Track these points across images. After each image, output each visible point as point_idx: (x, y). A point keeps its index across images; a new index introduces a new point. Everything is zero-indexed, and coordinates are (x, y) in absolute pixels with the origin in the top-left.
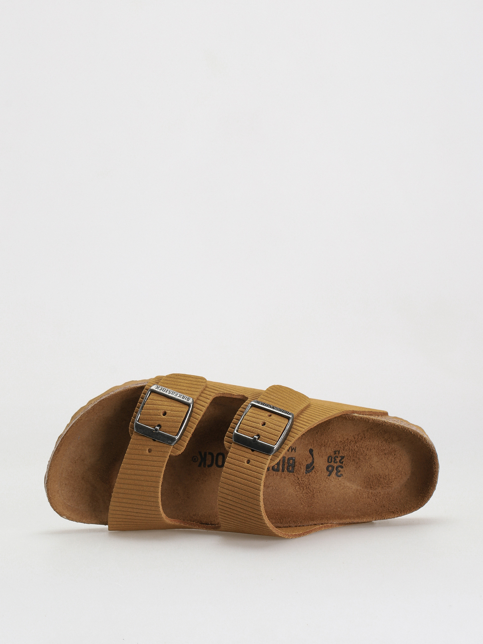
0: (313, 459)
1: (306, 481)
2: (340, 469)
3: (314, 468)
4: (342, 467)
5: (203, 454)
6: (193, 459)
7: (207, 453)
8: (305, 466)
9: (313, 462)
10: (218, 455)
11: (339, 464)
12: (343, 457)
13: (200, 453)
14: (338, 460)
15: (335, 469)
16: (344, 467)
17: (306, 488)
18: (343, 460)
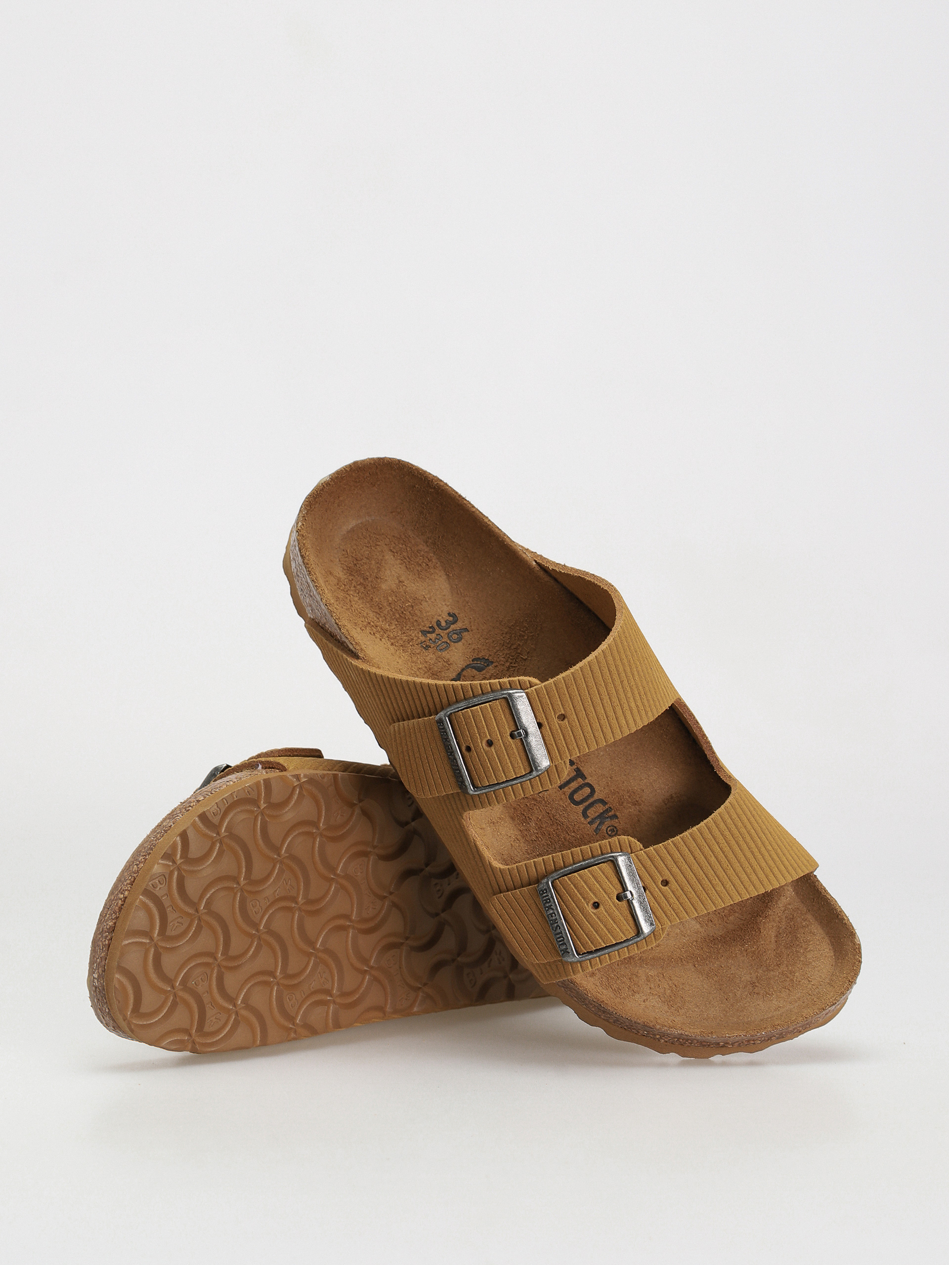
0: (463, 670)
1: (503, 654)
2: (443, 624)
3: (475, 659)
4: (438, 623)
5: (595, 826)
6: (614, 833)
7: (589, 820)
8: (482, 673)
9: (468, 666)
10: (577, 803)
11: (438, 631)
12: (424, 633)
13: (597, 830)
14: (433, 636)
15: (450, 630)
16: (435, 620)
17: (512, 644)
18: (428, 629)
